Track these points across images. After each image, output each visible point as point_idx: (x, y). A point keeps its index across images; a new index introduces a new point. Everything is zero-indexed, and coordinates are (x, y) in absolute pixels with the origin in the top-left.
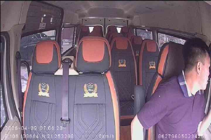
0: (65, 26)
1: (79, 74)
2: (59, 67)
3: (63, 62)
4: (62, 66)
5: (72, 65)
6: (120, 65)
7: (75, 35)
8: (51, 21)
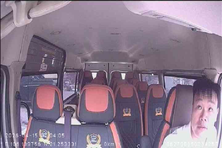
0: (67, 70)
1: (82, 124)
2: (61, 115)
3: (64, 110)
4: (63, 114)
5: (74, 115)
6: (125, 115)
7: (78, 80)
8: (53, 64)
